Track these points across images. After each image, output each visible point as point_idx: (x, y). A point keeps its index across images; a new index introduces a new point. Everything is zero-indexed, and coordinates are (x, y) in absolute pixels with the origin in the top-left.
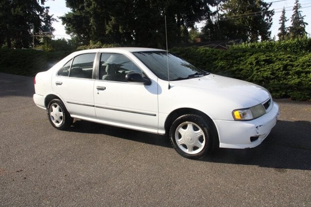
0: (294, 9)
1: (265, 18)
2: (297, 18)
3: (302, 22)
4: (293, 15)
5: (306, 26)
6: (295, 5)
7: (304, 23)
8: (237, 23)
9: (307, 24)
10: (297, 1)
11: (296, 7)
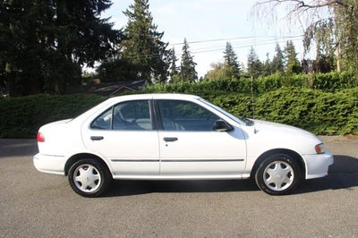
0: (183, 49)
1: (164, 57)
2: (187, 58)
3: (191, 62)
4: (183, 55)
5: (196, 66)
6: (184, 45)
7: (194, 64)
9: (196, 64)
10: (185, 42)
11: (185, 48)
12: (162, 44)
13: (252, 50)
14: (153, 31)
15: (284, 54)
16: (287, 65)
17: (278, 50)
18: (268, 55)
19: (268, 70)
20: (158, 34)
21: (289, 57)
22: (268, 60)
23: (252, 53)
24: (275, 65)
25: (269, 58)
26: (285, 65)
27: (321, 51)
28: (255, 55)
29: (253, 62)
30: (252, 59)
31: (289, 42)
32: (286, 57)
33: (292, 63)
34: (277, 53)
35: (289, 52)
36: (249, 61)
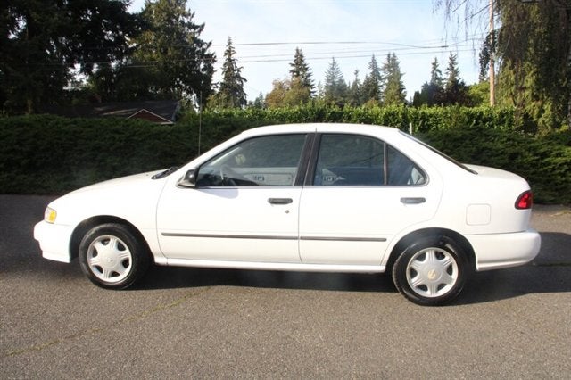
0: (226, 54)
2: (231, 69)
3: (238, 77)
4: (225, 65)
5: (244, 83)
6: (227, 48)
7: (241, 79)
8: (155, 70)
9: (245, 80)
10: (230, 43)
11: (229, 53)
12: (200, 43)
13: (334, 63)
14: (186, 21)
15: (381, 73)
16: (386, 92)
17: (373, 65)
18: (356, 73)
19: (356, 97)
20: (195, 27)
21: (389, 78)
22: (357, 81)
23: (333, 69)
24: (368, 90)
25: (358, 78)
26: (382, 91)
27: (438, 74)
28: (337, 73)
29: (334, 83)
30: (333, 77)
31: (391, 56)
32: (385, 79)
33: (394, 88)
34: (371, 71)
35: (390, 71)
36: (328, 80)
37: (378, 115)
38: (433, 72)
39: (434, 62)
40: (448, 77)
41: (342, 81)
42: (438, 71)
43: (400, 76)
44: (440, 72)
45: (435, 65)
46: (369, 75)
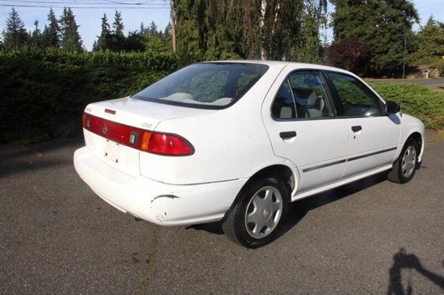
13: (14, 14)
15: (59, 25)
16: (64, 41)
17: (52, 17)
18: (36, 23)
21: (66, 29)
22: (37, 31)
23: (13, 18)
24: (48, 40)
25: (38, 28)
26: (61, 39)
27: (107, 27)
28: (19, 22)
29: (15, 31)
30: (15, 27)
31: (67, 10)
32: (63, 29)
33: (72, 38)
34: (51, 23)
35: (67, 24)
36: (10, 29)
37: (89, 58)
38: (103, 26)
39: (103, 17)
40: (115, 30)
41: (22, 30)
42: (107, 24)
43: (76, 27)
44: (109, 26)
45: (104, 20)
46: (48, 26)
